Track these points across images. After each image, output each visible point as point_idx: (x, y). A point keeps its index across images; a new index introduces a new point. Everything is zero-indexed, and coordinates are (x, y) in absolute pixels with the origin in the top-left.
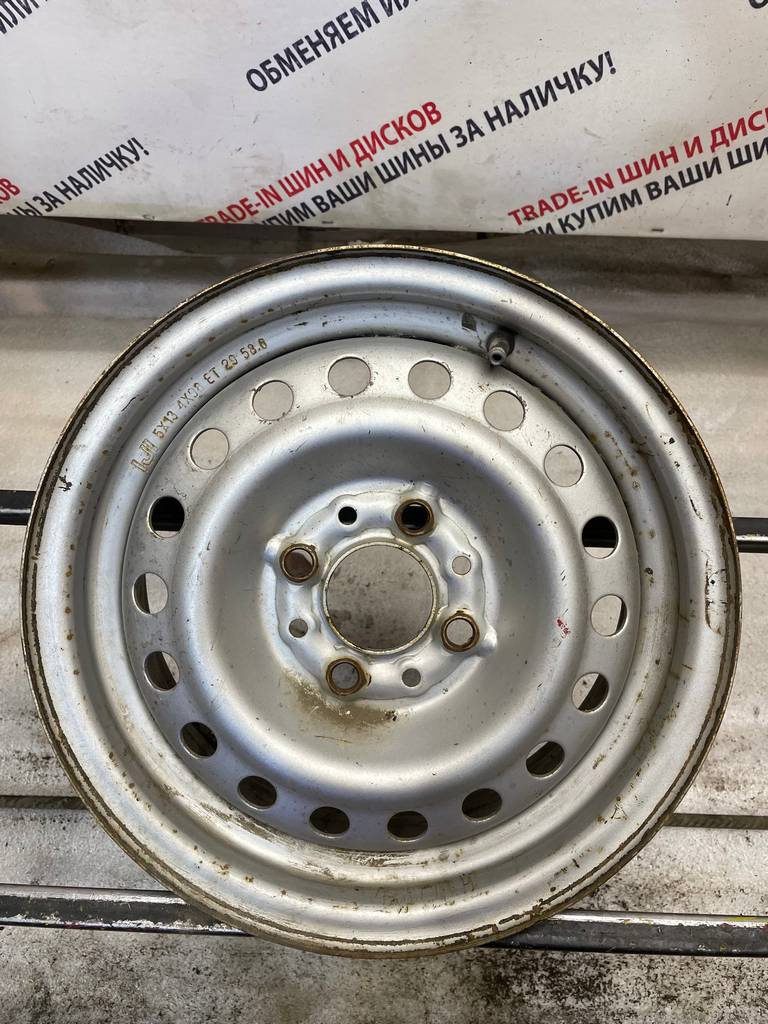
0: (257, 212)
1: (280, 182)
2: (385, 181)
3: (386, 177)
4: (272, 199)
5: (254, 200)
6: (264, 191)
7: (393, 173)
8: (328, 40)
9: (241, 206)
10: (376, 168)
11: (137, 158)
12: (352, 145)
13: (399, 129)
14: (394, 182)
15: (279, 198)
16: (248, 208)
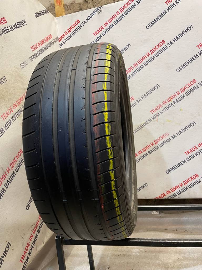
0: (166, 196)
1: (171, 189)
2: (190, 188)
3: (190, 187)
4: (169, 193)
5: (166, 193)
6: (168, 191)
7: (191, 186)
8: (179, 166)
10: (188, 186)
11: (146, 186)
12: (183, 182)
13: (191, 179)
14: (191, 188)
15: (170, 193)
16: (164, 195)
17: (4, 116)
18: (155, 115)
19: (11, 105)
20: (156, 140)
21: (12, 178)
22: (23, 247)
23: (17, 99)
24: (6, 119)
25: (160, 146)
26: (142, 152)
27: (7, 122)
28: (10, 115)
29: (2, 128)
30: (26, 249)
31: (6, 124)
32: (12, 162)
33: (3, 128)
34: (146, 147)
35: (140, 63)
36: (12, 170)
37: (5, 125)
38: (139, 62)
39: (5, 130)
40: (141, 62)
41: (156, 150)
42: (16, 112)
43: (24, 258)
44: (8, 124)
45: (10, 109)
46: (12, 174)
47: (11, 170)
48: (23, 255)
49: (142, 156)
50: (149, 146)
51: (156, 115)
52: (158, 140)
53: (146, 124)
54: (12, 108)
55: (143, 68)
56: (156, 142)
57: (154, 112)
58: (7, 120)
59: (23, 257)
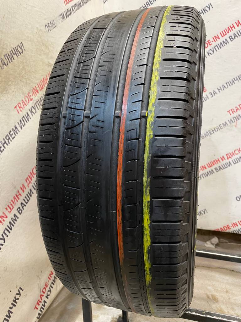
0: (230, 229)
1: (238, 222)
5: (231, 225)
6: (234, 224)
9: (227, 227)
11: (205, 213)
15: (237, 226)
16: (228, 227)
17: (19, 107)
18: (233, 118)
19: (30, 90)
20: (230, 153)
21: (28, 199)
22: (40, 290)
23: (40, 81)
24: (21, 111)
25: (234, 163)
26: (206, 168)
27: (24, 117)
28: (27, 105)
29: (15, 126)
30: (43, 292)
31: (22, 120)
32: (29, 176)
33: (18, 126)
34: (213, 162)
35: (223, 35)
36: (29, 187)
37: (20, 121)
38: (221, 35)
39: (19, 128)
40: (225, 34)
41: (227, 167)
42: (37, 102)
43: (40, 303)
44: (25, 119)
45: (28, 96)
46: (29, 193)
47: (27, 187)
48: (39, 300)
49: (205, 173)
50: (217, 160)
51: (235, 117)
52: (233, 154)
53: (218, 130)
54: (31, 94)
55: (226, 44)
56: (229, 156)
57: (234, 112)
58: (23, 113)
59: (38, 302)
